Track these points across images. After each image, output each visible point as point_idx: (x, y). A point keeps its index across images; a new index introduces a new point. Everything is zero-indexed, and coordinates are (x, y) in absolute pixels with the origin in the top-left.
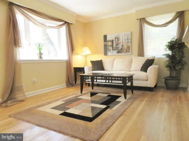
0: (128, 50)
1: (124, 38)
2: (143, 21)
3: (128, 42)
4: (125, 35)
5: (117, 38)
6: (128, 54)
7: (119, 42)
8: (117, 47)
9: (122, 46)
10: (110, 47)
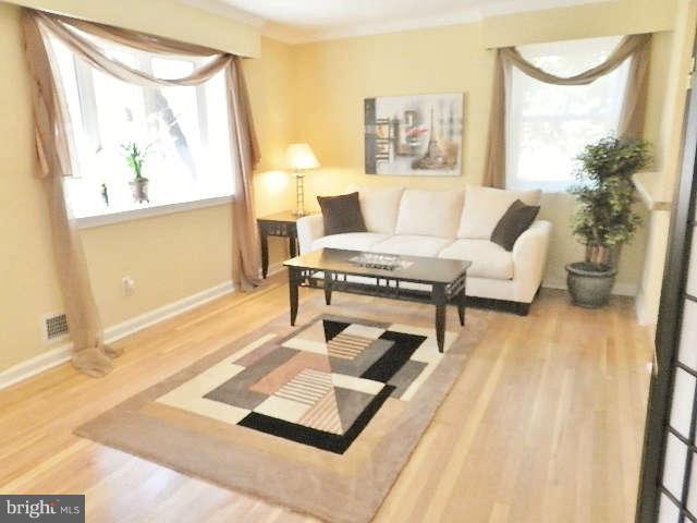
0: (451, 159)
1: (437, 115)
2: (508, 56)
3: (451, 132)
4: (441, 103)
5: (415, 115)
6: (451, 173)
7: (421, 127)
8: (413, 148)
9: (430, 142)
10: (386, 146)
